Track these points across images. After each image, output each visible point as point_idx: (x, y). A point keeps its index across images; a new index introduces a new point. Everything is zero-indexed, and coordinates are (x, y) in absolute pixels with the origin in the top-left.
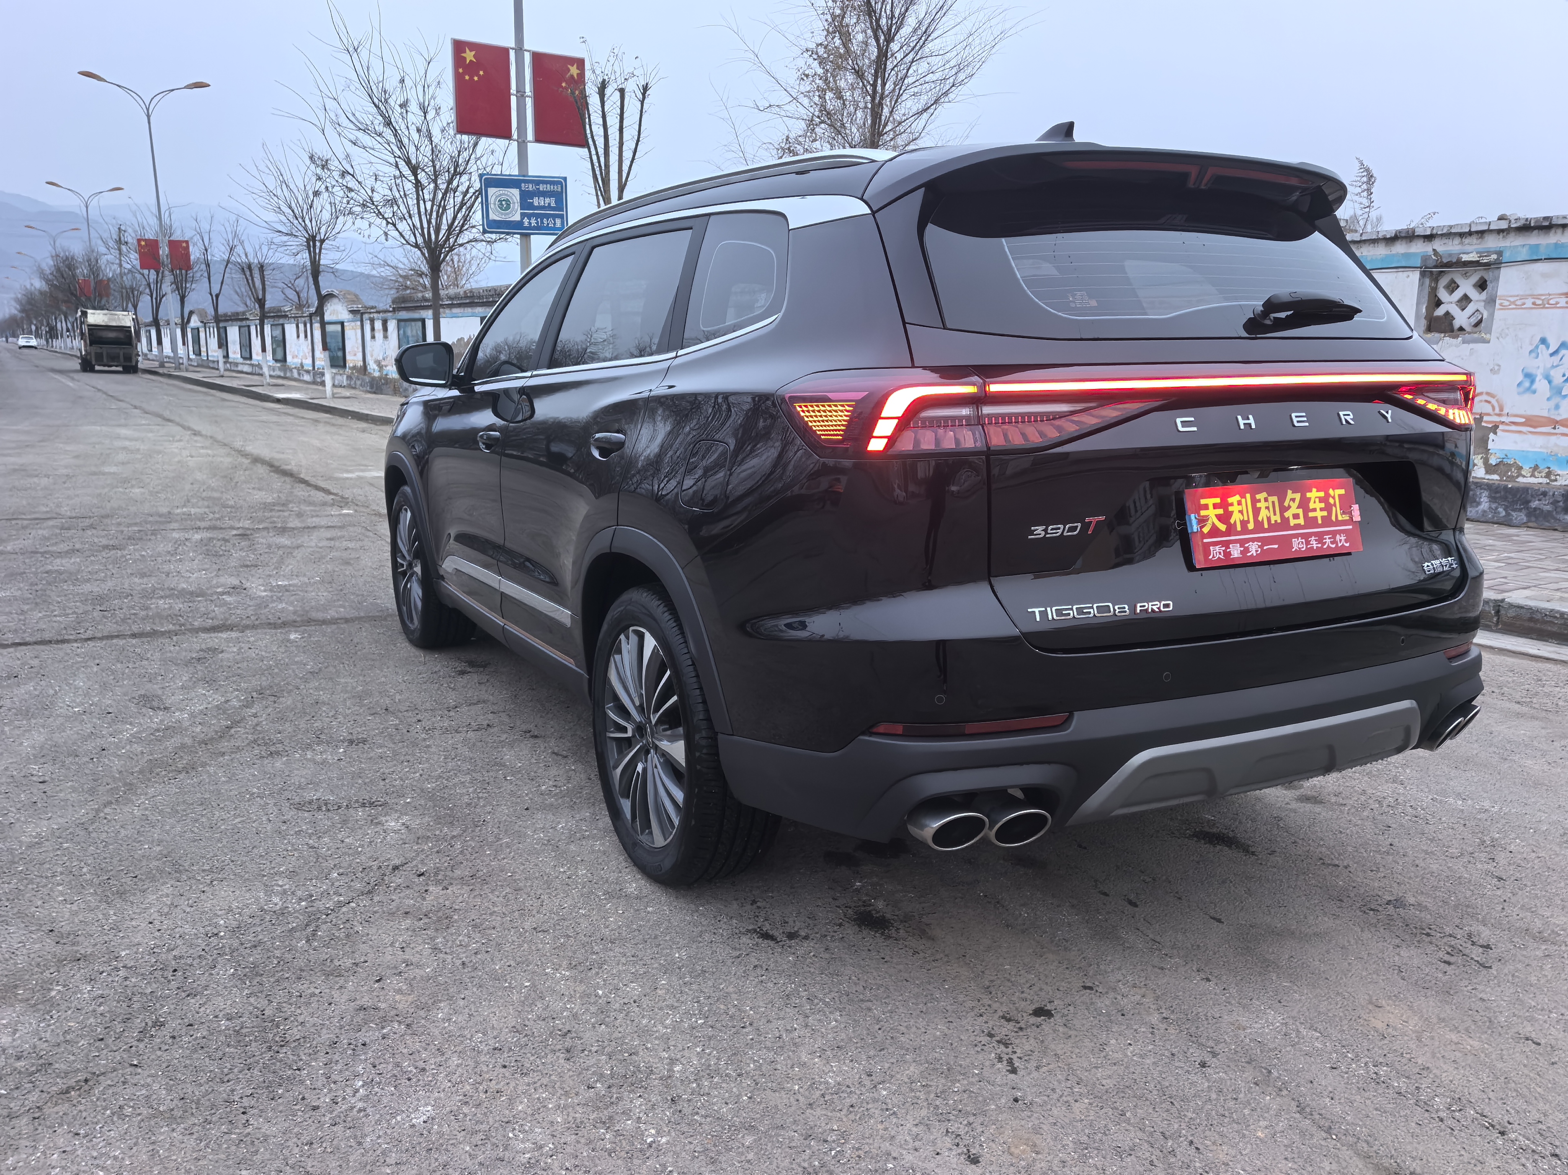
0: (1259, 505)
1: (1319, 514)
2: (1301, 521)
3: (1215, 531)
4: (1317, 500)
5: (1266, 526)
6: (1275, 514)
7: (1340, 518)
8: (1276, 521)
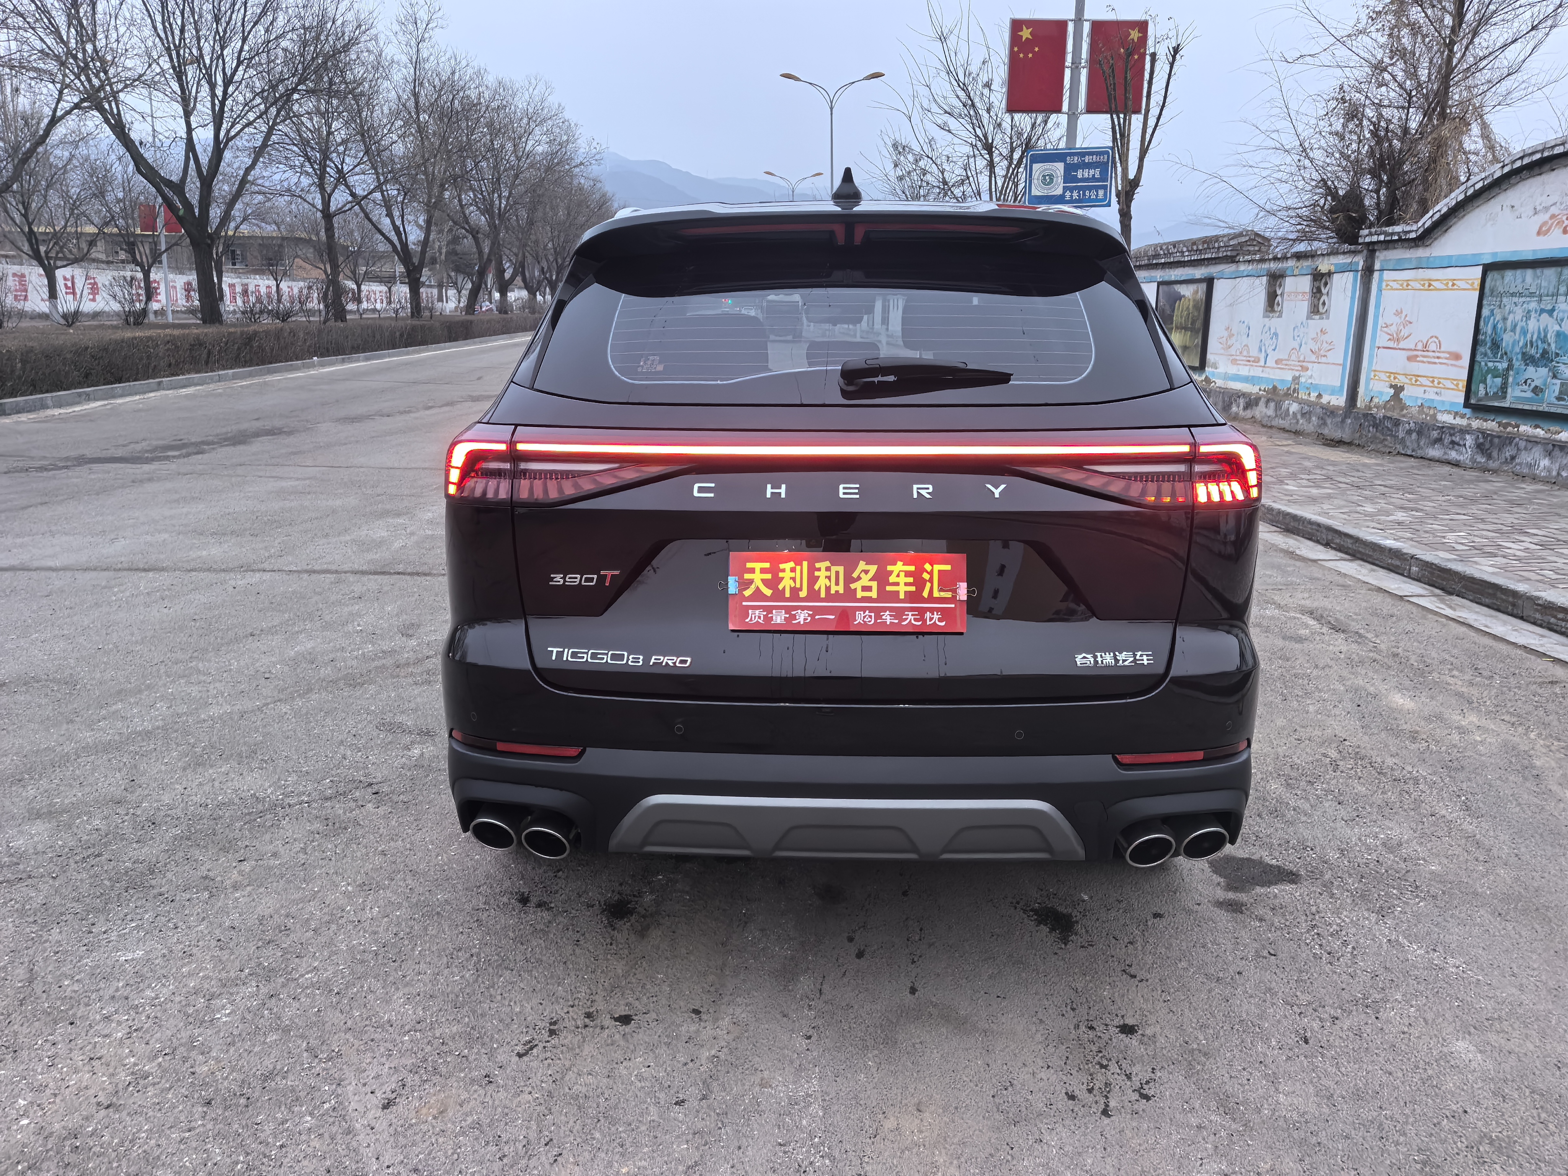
0: (817, 573)
1: (902, 590)
2: (874, 594)
3: (758, 595)
4: (902, 574)
5: (823, 595)
6: (837, 584)
7: (936, 594)
8: (837, 592)
